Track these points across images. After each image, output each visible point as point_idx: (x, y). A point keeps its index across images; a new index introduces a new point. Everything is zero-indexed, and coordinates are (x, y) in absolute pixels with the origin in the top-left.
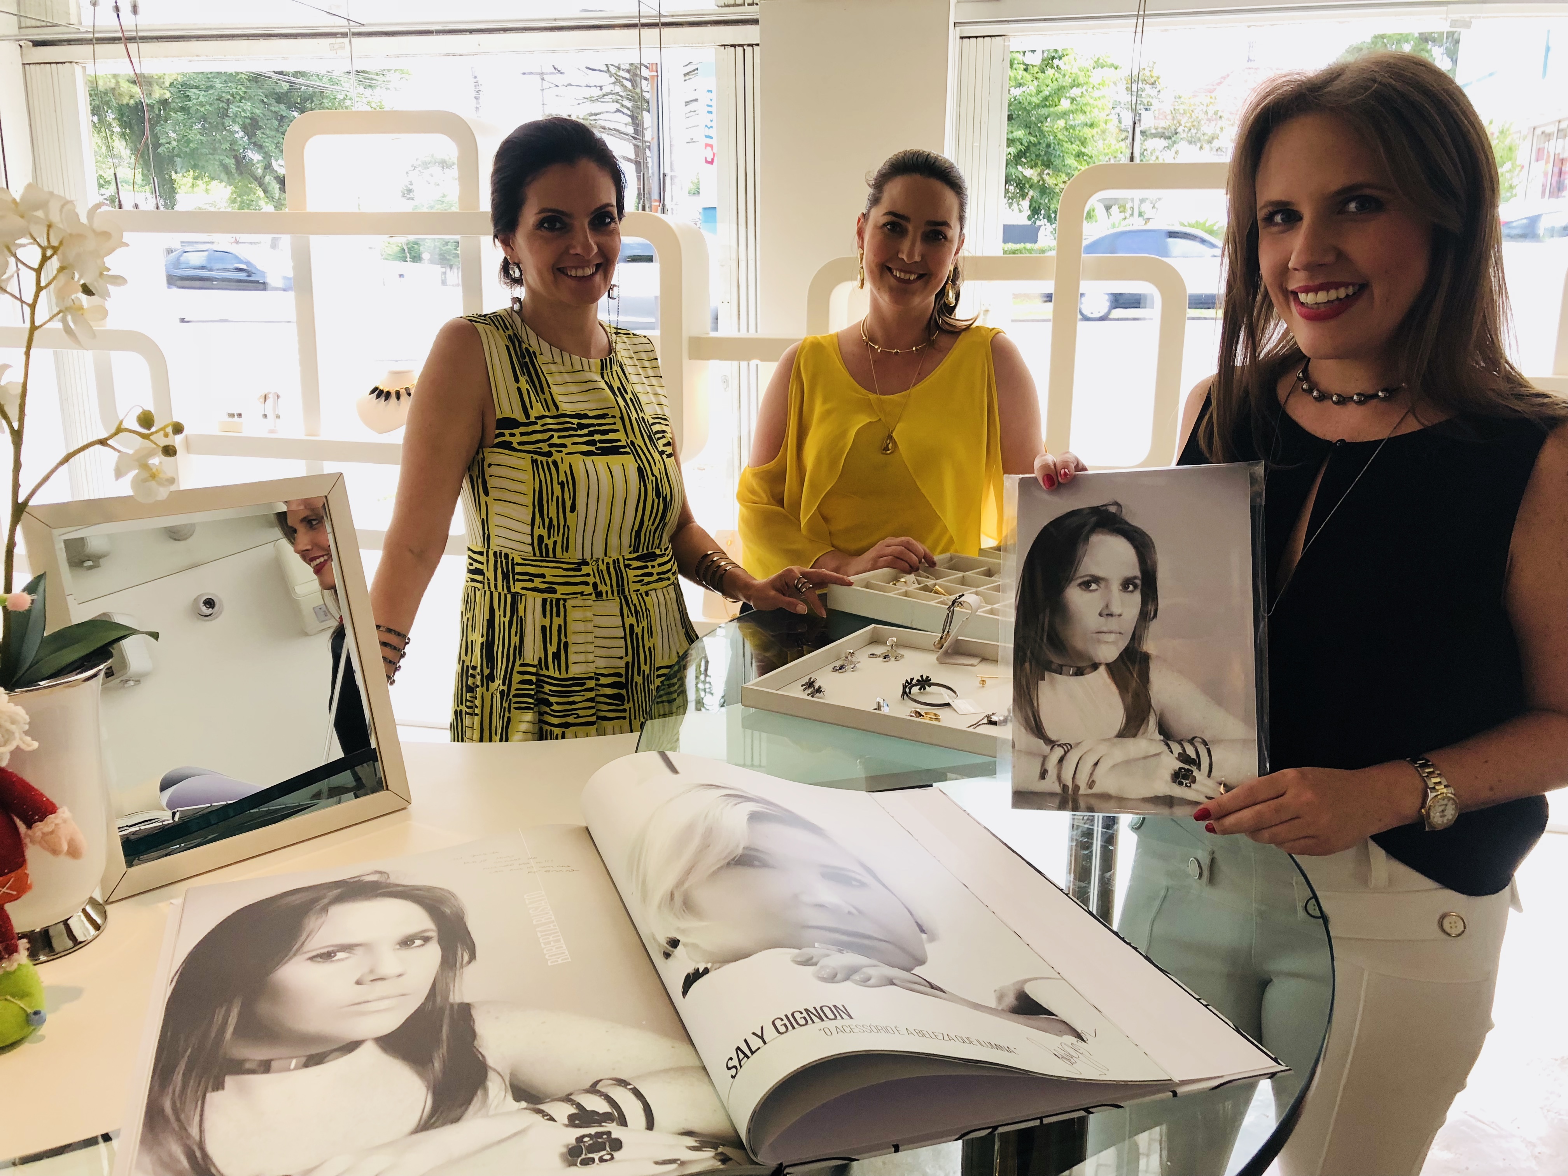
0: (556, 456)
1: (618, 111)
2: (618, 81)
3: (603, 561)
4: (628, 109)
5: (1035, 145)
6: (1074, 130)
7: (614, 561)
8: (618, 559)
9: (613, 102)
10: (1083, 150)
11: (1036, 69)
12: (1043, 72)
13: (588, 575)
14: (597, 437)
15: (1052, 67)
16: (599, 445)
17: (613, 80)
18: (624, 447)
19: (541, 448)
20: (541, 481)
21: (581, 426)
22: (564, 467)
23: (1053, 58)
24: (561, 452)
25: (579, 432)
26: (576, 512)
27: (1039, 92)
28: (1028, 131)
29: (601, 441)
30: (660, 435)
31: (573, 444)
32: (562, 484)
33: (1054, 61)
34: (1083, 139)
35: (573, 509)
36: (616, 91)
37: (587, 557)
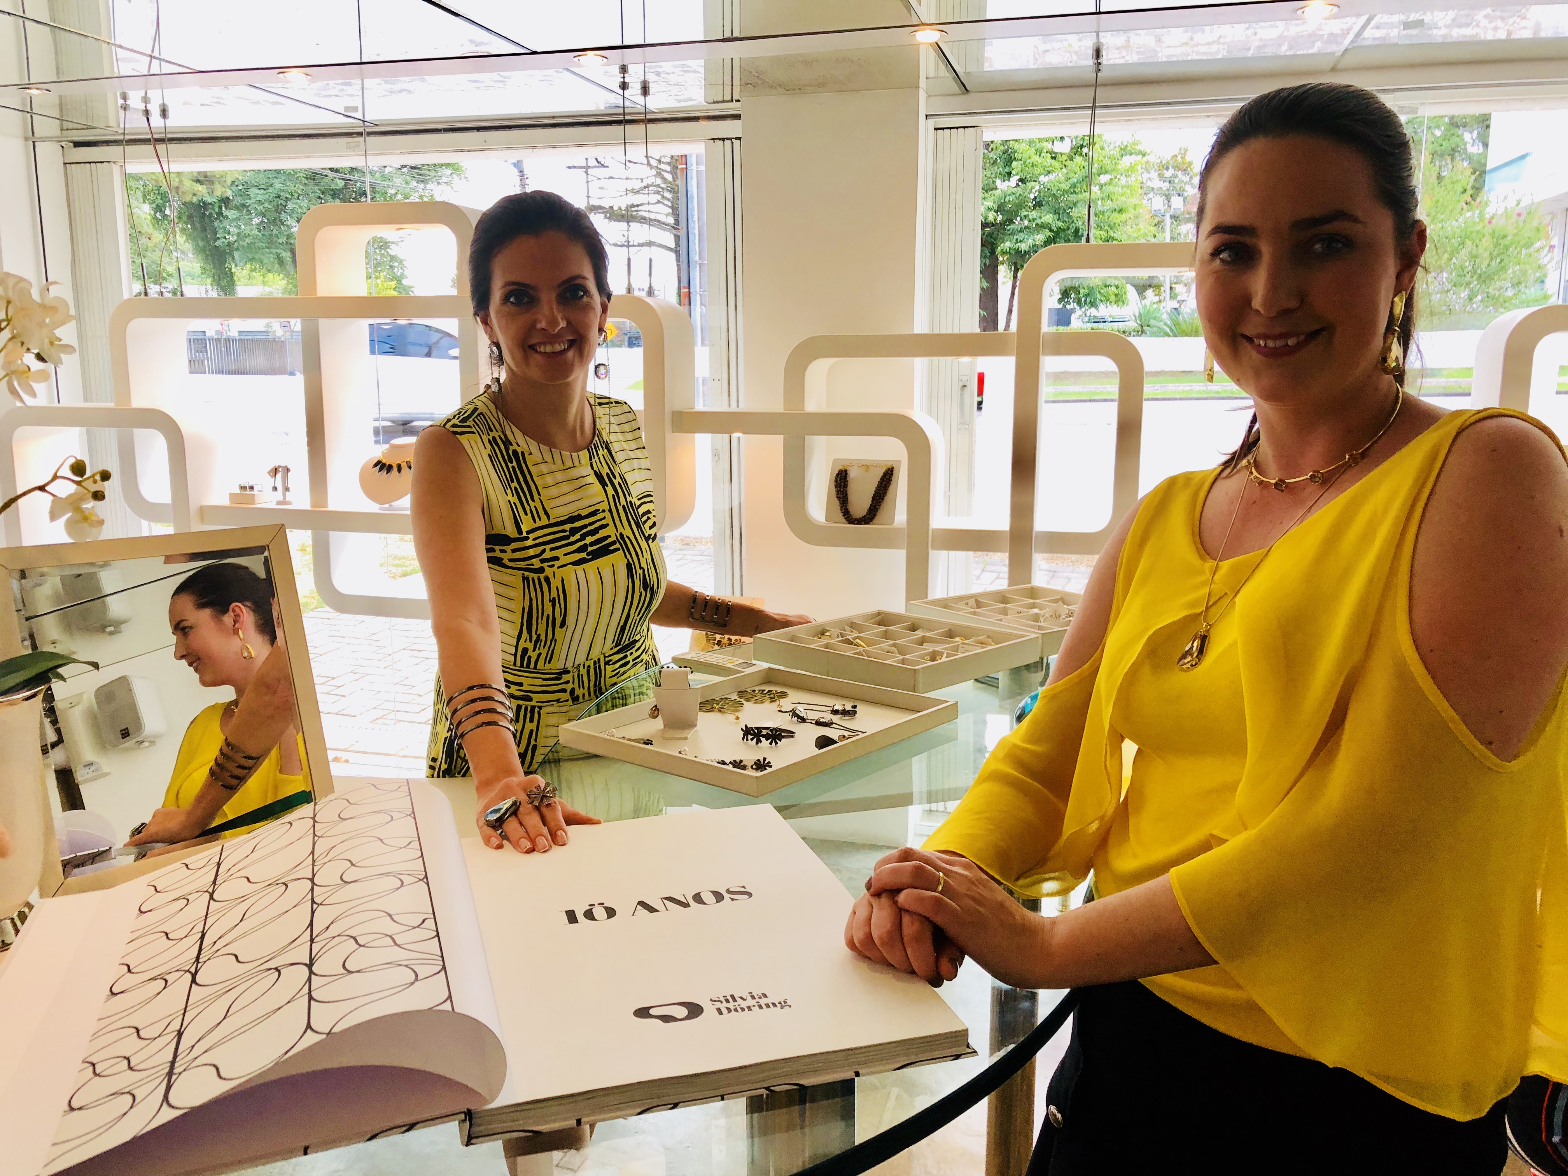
0: (549, 572)
1: (659, 202)
2: (659, 174)
3: (584, 665)
4: (669, 200)
5: (1064, 230)
6: (1103, 215)
7: (595, 662)
8: (599, 659)
9: (654, 193)
10: (1111, 233)
11: (1065, 157)
12: (1071, 159)
13: (567, 682)
14: (589, 539)
15: (1081, 155)
16: (590, 549)
17: (654, 172)
18: (614, 543)
19: (533, 565)
20: (531, 600)
21: (574, 531)
22: (556, 583)
23: (1082, 146)
24: (553, 566)
25: (572, 539)
26: (565, 628)
27: (1068, 179)
28: (1056, 217)
29: (592, 544)
30: (644, 519)
31: (565, 555)
32: (553, 601)
33: (1083, 149)
34: (1112, 224)
35: (563, 624)
36: (657, 183)
37: (569, 665)
